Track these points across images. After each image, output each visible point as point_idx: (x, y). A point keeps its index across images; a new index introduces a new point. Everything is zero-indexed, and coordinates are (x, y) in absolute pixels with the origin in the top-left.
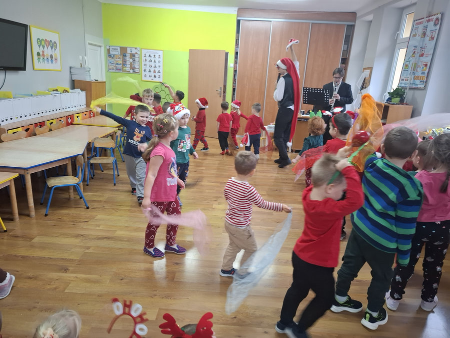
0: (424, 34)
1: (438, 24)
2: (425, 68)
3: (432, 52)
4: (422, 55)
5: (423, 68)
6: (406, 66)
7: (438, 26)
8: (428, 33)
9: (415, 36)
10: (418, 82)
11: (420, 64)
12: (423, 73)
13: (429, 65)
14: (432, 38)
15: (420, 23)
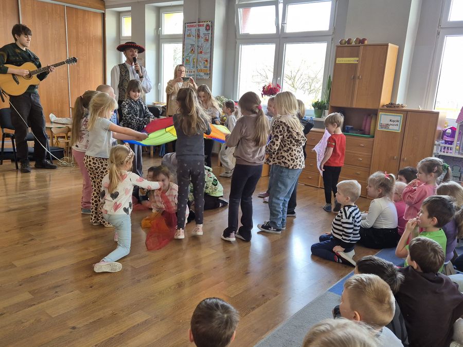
0: (199, 36)
1: (209, 29)
2: (206, 63)
3: (209, 50)
4: (201, 52)
5: (204, 63)
6: (187, 60)
7: (210, 32)
8: (201, 35)
9: (189, 36)
10: (202, 74)
11: (200, 59)
12: (205, 67)
13: (209, 60)
14: (207, 40)
15: (192, 26)
